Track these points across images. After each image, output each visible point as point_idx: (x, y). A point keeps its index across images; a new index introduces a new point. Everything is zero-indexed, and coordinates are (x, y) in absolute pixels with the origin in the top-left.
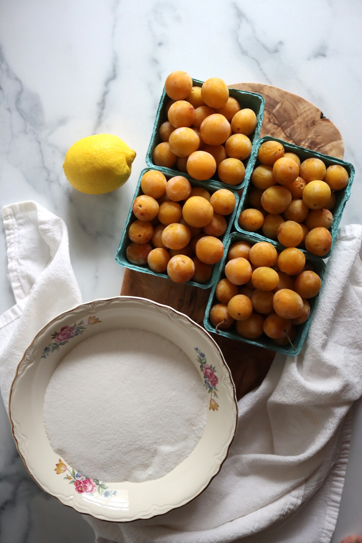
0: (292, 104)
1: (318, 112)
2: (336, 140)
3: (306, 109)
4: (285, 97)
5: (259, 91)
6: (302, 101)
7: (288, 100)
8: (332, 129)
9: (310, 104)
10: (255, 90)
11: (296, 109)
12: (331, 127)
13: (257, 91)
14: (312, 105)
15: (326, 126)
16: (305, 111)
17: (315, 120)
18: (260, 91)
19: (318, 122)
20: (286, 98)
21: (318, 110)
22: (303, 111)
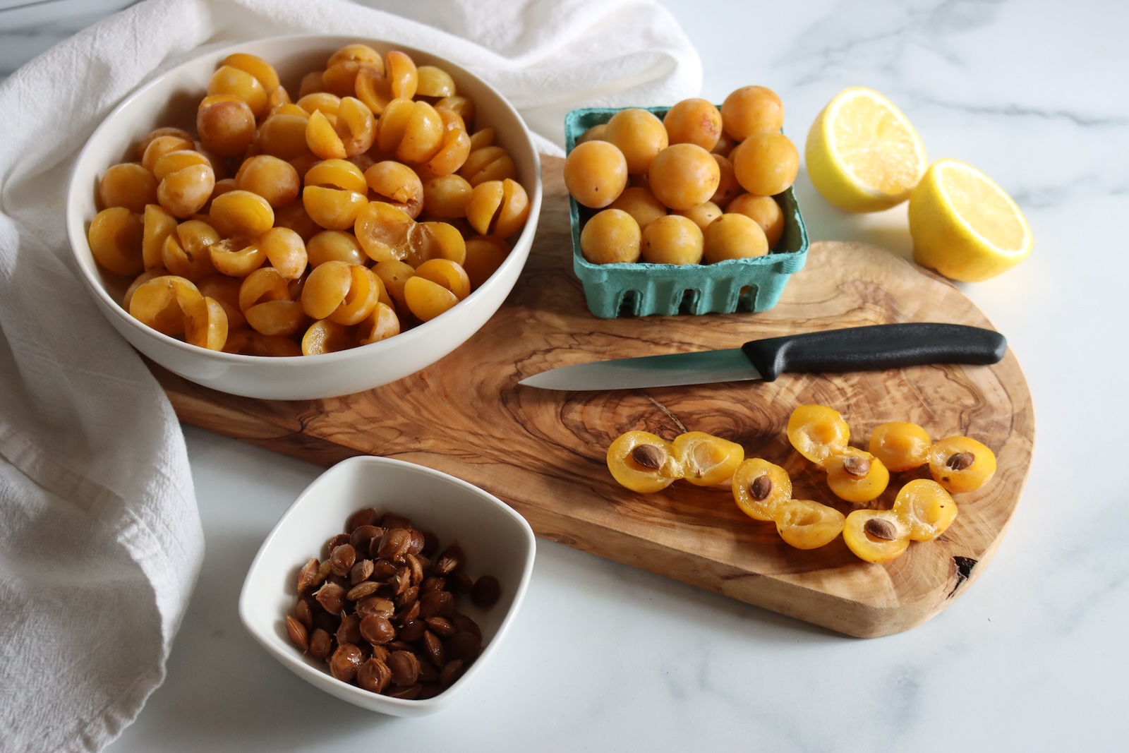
0: (989, 494)
1: (973, 553)
2: (896, 586)
3: (979, 525)
4: (1006, 481)
5: (1014, 426)
6: (1001, 517)
7: (997, 486)
8: (928, 580)
9: (995, 537)
10: (1015, 418)
11: (974, 502)
12: (933, 580)
13: (1015, 423)
14: (993, 541)
15: (936, 568)
16: (971, 522)
17: (950, 542)
18: (1016, 430)
19: (945, 550)
20: (1003, 482)
21: (980, 552)
22: (972, 517)
